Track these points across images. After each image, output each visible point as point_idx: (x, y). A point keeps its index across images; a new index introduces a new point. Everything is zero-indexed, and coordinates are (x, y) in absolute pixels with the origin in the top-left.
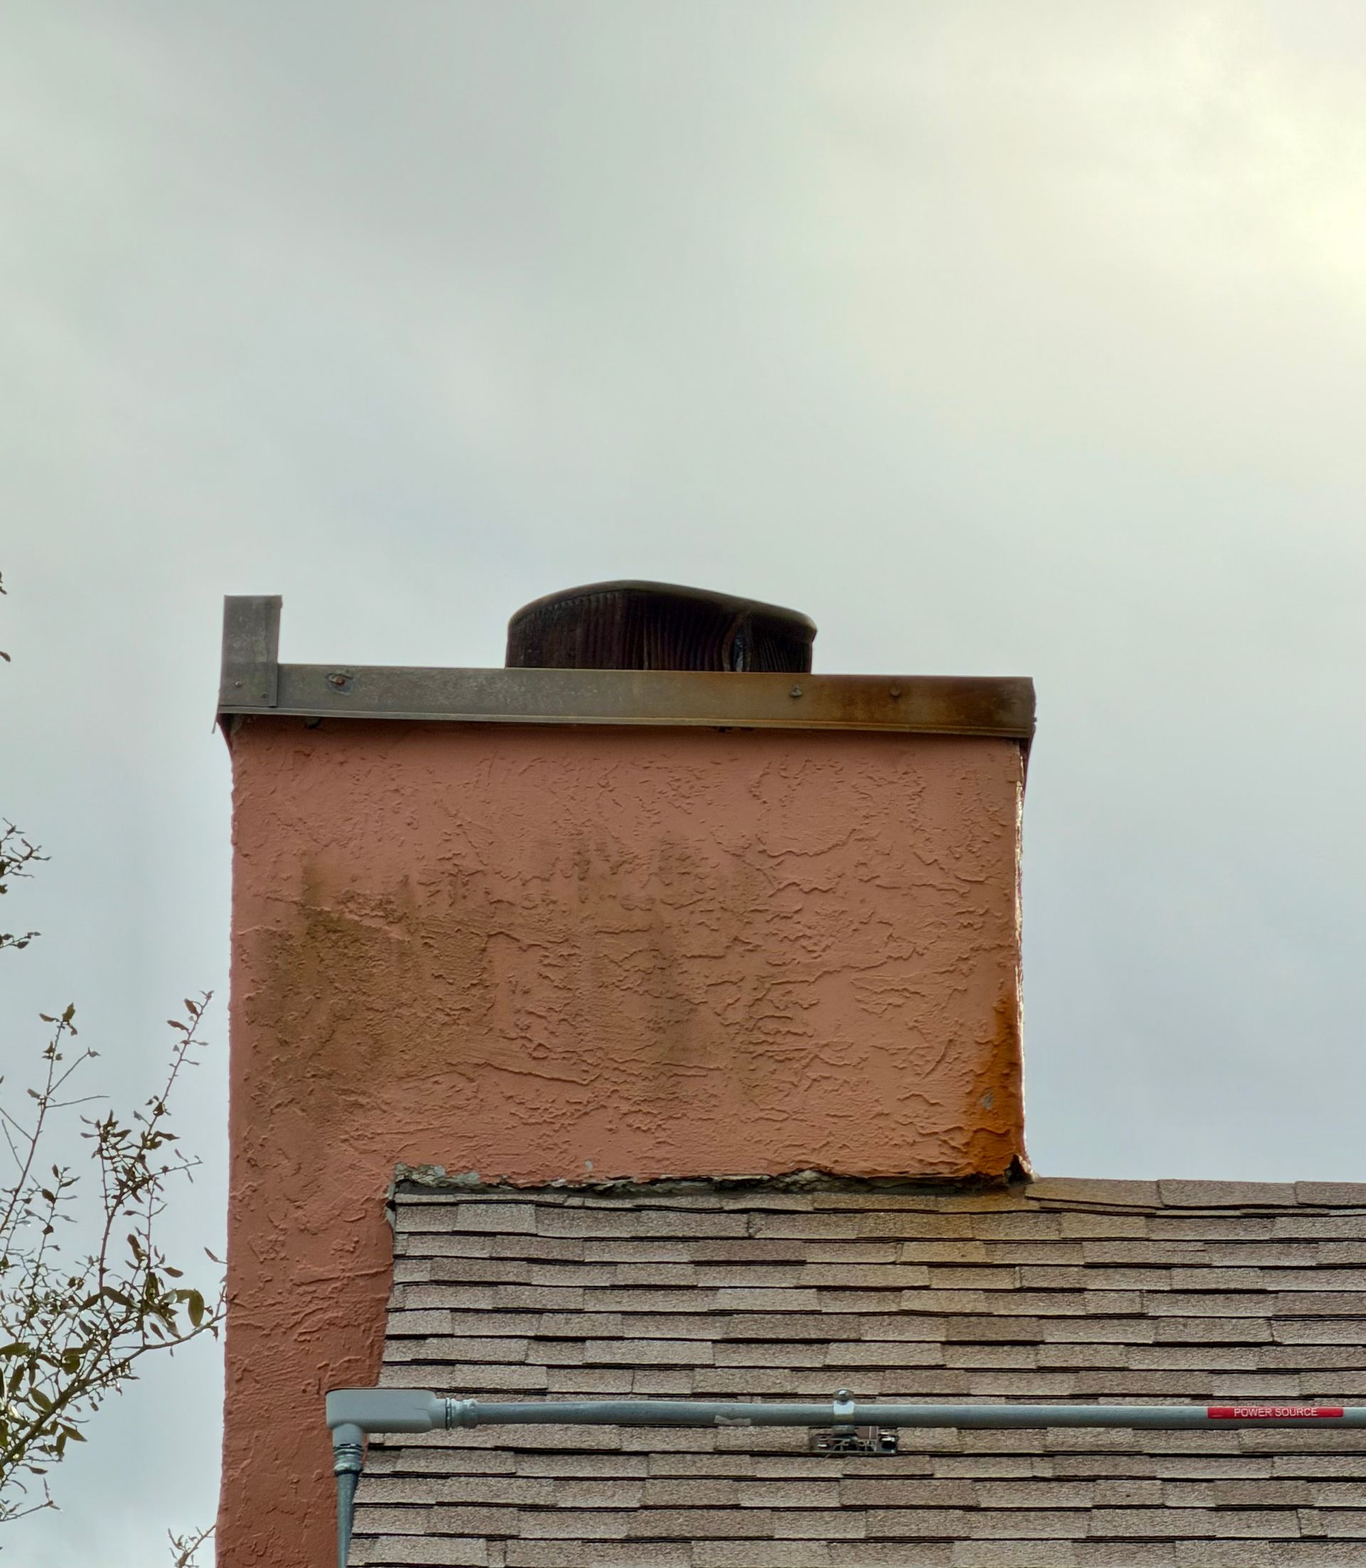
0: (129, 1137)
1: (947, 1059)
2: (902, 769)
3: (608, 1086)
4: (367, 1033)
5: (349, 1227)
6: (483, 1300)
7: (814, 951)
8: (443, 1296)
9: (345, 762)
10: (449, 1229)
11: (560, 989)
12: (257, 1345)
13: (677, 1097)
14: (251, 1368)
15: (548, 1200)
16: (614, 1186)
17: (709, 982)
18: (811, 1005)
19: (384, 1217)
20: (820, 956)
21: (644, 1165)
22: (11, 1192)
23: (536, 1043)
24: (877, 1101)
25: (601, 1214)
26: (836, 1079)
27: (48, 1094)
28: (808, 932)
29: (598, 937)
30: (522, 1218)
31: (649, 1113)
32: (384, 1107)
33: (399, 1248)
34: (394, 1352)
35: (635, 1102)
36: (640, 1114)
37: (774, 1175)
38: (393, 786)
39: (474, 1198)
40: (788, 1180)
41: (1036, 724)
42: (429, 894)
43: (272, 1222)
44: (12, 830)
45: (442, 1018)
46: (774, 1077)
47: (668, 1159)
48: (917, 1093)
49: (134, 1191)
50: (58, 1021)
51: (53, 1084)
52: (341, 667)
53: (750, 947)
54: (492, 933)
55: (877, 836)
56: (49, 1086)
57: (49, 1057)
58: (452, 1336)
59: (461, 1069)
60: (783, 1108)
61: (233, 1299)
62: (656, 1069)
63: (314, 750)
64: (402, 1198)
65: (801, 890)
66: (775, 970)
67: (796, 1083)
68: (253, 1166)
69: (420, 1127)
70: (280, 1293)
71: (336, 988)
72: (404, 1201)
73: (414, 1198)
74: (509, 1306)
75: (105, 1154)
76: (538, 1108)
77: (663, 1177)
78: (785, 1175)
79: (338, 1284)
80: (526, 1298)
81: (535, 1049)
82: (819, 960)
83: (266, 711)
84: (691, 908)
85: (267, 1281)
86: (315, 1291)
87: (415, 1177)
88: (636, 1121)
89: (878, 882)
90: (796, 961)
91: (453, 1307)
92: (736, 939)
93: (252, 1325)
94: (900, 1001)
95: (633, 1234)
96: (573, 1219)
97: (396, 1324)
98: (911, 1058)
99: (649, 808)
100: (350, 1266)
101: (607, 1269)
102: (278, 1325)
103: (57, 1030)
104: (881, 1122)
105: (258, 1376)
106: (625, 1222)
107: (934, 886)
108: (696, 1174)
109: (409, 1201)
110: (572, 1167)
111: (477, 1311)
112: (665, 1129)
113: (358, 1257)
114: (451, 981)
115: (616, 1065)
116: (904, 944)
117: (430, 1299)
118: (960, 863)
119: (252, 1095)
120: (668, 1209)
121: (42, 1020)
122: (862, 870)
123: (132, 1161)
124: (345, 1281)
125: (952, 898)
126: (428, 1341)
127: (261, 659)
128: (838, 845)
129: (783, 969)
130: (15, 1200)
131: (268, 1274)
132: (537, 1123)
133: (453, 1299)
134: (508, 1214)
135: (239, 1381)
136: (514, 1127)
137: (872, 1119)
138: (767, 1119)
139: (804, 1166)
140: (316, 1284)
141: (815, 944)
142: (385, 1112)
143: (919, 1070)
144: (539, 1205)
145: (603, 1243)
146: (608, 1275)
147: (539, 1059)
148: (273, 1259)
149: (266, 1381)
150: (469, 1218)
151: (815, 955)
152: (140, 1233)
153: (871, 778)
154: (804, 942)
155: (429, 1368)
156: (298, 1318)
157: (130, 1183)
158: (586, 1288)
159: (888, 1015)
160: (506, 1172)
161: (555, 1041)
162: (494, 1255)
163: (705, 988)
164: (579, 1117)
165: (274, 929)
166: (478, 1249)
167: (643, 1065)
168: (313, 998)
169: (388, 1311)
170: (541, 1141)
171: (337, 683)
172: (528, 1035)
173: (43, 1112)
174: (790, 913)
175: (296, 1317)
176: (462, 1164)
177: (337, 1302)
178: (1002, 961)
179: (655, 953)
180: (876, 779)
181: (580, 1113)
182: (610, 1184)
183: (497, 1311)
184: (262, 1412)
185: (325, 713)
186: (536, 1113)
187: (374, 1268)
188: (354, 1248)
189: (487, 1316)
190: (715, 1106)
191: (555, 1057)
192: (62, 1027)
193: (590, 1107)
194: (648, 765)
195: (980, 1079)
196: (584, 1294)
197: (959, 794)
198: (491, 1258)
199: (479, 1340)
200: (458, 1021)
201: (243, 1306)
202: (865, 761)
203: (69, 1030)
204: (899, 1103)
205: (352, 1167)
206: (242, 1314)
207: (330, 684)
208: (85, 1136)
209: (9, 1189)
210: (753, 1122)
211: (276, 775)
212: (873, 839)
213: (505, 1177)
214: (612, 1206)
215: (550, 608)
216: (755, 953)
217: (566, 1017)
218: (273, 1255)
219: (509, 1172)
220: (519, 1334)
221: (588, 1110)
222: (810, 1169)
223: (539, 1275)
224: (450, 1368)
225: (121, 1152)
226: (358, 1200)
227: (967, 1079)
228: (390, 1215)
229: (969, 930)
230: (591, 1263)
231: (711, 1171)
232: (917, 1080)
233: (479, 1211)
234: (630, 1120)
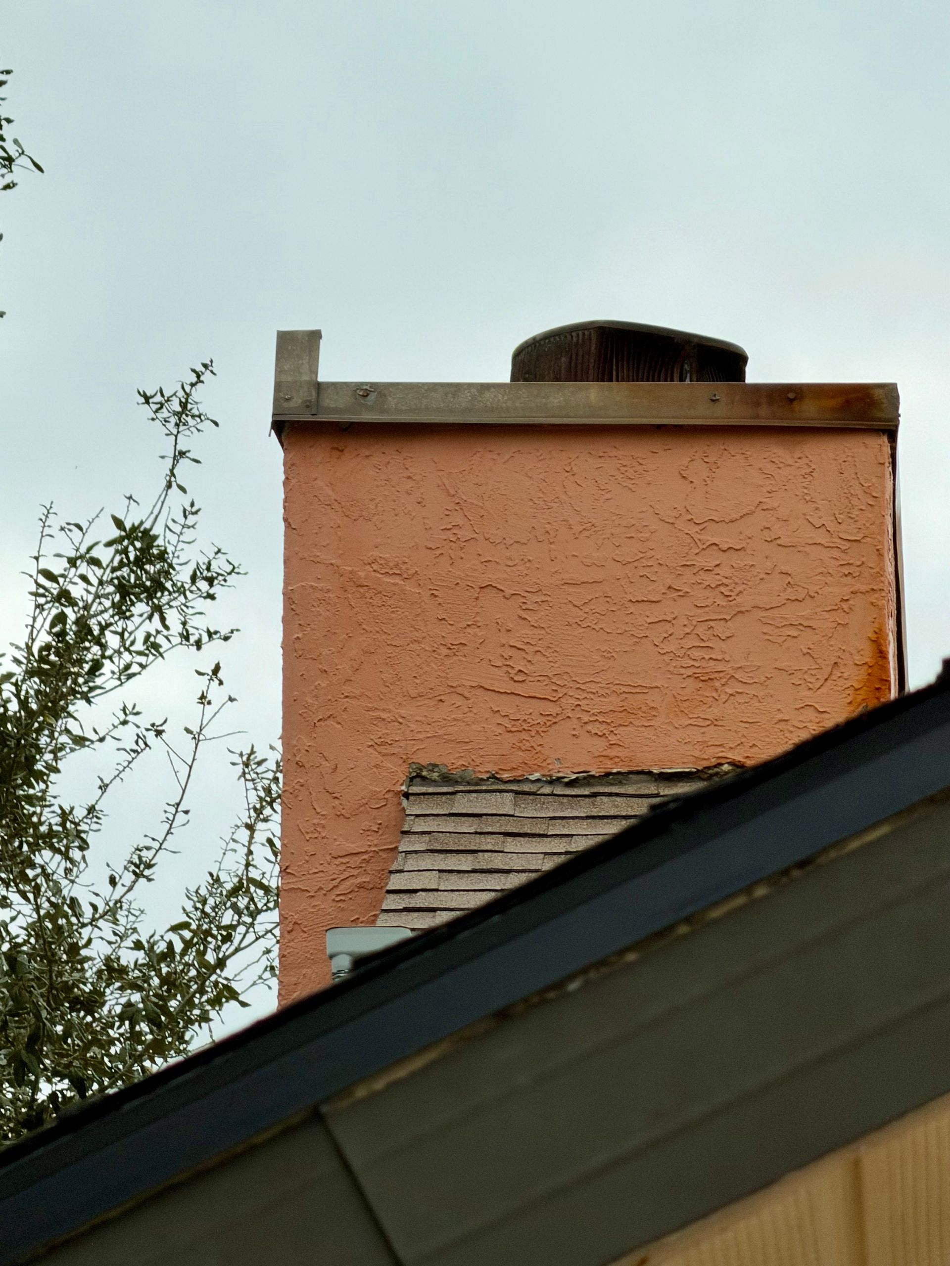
0: (264, 765)
1: (834, 677)
2: (797, 454)
3: (573, 702)
4: (387, 664)
5: (375, 812)
6: (465, 863)
7: (731, 596)
8: (435, 861)
9: (371, 455)
10: (447, 812)
11: (536, 627)
12: (304, 904)
13: (625, 710)
14: (299, 922)
15: (525, 790)
16: (577, 778)
17: (649, 620)
18: (728, 637)
19: (401, 804)
20: (735, 599)
21: (601, 762)
22: (173, 806)
23: (517, 669)
24: (779, 710)
25: (565, 800)
26: (747, 694)
27: (201, 730)
28: (726, 581)
29: (563, 587)
30: (504, 803)
31: (603, 722)
32: (401, 720)
33: (406, 826)
34: (391, 902)
35: (593, 714)
36: (597, 723)
37: (699, 768)
38: (407, 474)
39: (468, 789)
40: (710, 772)
41: (900, 418)
42: (434, 556)
43: (315, 809)
44: (219, 551)
45: (445, 651)
46: (699, 693)
47: (618, 757)
48: (810, 704)
49: (271, 804)
50: (208, 675)
51: (205, 723)
52: (366, 384)
53: (680, 593)
54: (483, 585)
55: (778, 507)
56: (202, 724)
57: (202, 703)
58: (437, 890)
59: (459, 690)
60: (707, 717)
61: (286, 869)
62: (608, 688)
63: (346, 447)
64: (414, 789)
65: (720, 549)
66: (699, 611)
67: (717, 698)
68: (301, 766)
69: (429, 735)
70: (322, 864)
71: (364, 629)
72: (414, 792)
73: (423, 789)
74: (484, 867)
75: (248, 776)
76: (518, 720)
77: (615, 771)
78: (709, 768)
79: (366, 857)
80: (498, 862)
81: (516, 674)
82: (734, 602)
83: (309, 418)
84: (636, 564)
85: (312, 855)
86: (348, 862)
87: (424, 773)
88: (594, 728)
89: (779, 542)
90: (716, 604)
91: (440, 868)
92: (670, 587)
93: (301, 889)
94: (795, 633)
95: (589, 814)
96: (544, 803)
97: (396, 882)
98: (806, 677)
99: (602, 488)
100: (375, 842)
101: (565, 839)
102: (320, 888)
103: (208, 682)
104: (782, 726)
105: (305, 927)
106: (584, 805)
107: (822, 545)
108: (640, 769)
109: (418, 792)
110: (544, 764)
111: (459, 872)
112: (616, 734)
113: (382, 835)
114: (452, 623)
115: (578, 686)
116: (800, 589)
117: (424, 863)
118: (841, 527)
119: (300, 712)
120: (617, 795)
121: (196, 674)
122: (766, 532)
123: (268, 782)
124: (371, 854)
125: (836, 553)
126: (418, 894)
127: (305, 378)
128: (748, 514)
129: (707, 609)
130: (177, 812)
131: (310, 849)
132: (518, 731)
133: (442, 863)
134: (493, 800)
135: (289, 932)
136: (500, 734)
137: (776, 723)
138: (695, 725)
139: (723, 761)
140: (349, 857)
141: (731, 590)
142: (401, 723)
143: (811, 686)
144: (517, 793)
145: (564, 821)
146: (565, 844)
147: (519, 681)
148: (316, 838)
149: (311, 932)
150: (463, 804)
151: (730, 599)
152: (274, 836)
153: (773, 462)
154: (723, 589)
155: (416, 914)
156: (335, 883)
157: (268, 799)
158: (546, 854)
159: (786, 645)
160: (492, 768)
161: (531, 668)
162: (479, 830)
163: (647, 625)
164: (550, 726)
165: (316, 585)
166: (467, 826)
167: (600, 685)
168: (346, 637)
169: (391, 872)
170: (521, 744)
171: (363, 396)
172: (511, 664)
173: (197, 745)
174: (710, 567)
175: (334, 882)
176: (461, 762)
177: (365, 870)
178: (874, 601)
179: (608, 599)
180: (778, 462)
181: (551, 723)
182: (574, 777)
183: (474, 871)
184: (309, 956)
185: (354, 419)
186: (517, 723)
187: (393, 843)
188: (378, 829)
189: (466, 875)
190: (654, 716)
191: (532, 679)
192: (211, 679)
193: (559, 718)
194: (601, 454)
195: (858, 692)
196: (544, 858)
197: (841, 473)
198: (476, 833)
199: (458, 893)
200: (457, 653)
201: (293, 874)
202: (769, 449)
203: (217, 682)
204: (796, 712)
205: (377, 766)
206: (294, 880)
207: (357, 396)
208: (233, 764)
209: (172, 804)
210: (683, 728)
211: (318, 466)
212: (774, 509)
213: (494, 772)
214: (573, 793)
215: (542, 343)
216: (685, 598)
217: (540, 649)
218: (316, 835)
219: (496, 768)
220: (489, 888)
221: (557, 720)
222: (728, 763)
223: (511, 845)
224: (432, 914)
225: (260, 776)
226: (380, 792)
227: (849, 692)
228: (405, 802)
229: (849, 578)
230: (552, 836)
231: (651, 766)
232: (809, 693)
233: (471, 799)
234: (589, 727)
